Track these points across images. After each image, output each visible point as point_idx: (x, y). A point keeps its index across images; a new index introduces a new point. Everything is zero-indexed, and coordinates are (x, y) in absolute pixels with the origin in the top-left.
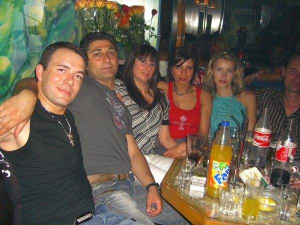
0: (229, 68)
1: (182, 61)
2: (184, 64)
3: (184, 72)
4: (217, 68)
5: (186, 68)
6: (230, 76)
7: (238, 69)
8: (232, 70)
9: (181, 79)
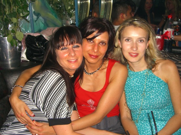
0: (140, 36)
1: (95, 34)
2: (97, 38)
3: (96, 47)
4: (125, 39)
5: (99, 43)
6: (142, 47)
7: (151, 39)
8: (144, 39)
9: (90, 55)
